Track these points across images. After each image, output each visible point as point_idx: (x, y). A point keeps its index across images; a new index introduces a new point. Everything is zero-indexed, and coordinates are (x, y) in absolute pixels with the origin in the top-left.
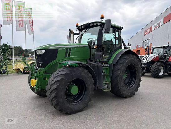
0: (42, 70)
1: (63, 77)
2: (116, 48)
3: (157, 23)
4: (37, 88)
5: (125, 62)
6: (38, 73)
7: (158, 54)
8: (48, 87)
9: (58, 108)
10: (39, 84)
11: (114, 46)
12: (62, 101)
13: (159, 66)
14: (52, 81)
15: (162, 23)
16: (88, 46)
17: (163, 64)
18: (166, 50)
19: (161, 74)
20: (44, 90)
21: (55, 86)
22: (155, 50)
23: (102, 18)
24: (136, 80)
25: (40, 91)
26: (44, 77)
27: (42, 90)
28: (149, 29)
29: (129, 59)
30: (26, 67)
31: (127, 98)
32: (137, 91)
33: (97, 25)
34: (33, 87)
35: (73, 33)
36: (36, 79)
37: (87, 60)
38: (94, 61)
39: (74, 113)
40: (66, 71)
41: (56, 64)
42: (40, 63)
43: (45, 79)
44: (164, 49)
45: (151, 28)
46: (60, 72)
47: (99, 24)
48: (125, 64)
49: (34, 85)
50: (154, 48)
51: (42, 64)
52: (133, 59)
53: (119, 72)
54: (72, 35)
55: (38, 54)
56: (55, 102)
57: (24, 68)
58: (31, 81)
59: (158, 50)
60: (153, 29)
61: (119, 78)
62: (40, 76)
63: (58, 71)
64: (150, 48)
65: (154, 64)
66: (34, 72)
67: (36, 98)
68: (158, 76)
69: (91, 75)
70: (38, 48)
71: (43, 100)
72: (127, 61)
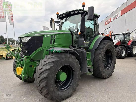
0: (28, 58)
1: (53, 64)
2: (96, 34)
3: (116, 15)
4: (24, 76)
5: (104, 47)
6: (25, 61)
7: (120, 39)
8: (37, 75)
9: (48, 97)
10: (25, 72)
11: (94, 33)
12: (52, 90)
13: (122, 49)
14: (40, 69)
15: (120, 15)
16: (70, 33)
17: (124, 48)
18: (126, 36)
19: (123, 55)
20: (31, 77)
21: (45, 75)
22: (117, 36)
23: (84, 6)
24: (112, 62)
25: (27, 79)
26: (30, 64)
27: (29, 78)
28: (109, 20)
29: (107, 44)
30: (9, 54)
31: (106, 79)
32: (113, 72)
33: (78, 13)
34: (20, 75)
35: (54, 22)
36: (22, 67)
37: (69, 46)
38: (76, 47)
39: (64, 100)
40: (55, 59)
41: (42, 51)
42: (26, 51)
43: (31, 66)
44: (124, 35)
45: (111, 19)
46: (48, 60)
47: (80, 12)
48: (104, 49)
49: (21, 73)
50: (116, 35)
51: (28, 52)
52: (110, 44)
53: (100, 57)
54: (53, 23)
55: (23, 41)
56: (45, 91)
57: (6, 54)
58: (17, 69)
59: (119, 36)
60: (112, 20)
61: (100, 62)
62: (26, 64)
63: (46, 58)
64: (113, 35)
65: (118, 48)
66: (19, 60)
67: (22, 84)
68: (121, 57)
69: (78, 61)
70: (23, 35)
71: (29, 87)
72: (106, 46)
